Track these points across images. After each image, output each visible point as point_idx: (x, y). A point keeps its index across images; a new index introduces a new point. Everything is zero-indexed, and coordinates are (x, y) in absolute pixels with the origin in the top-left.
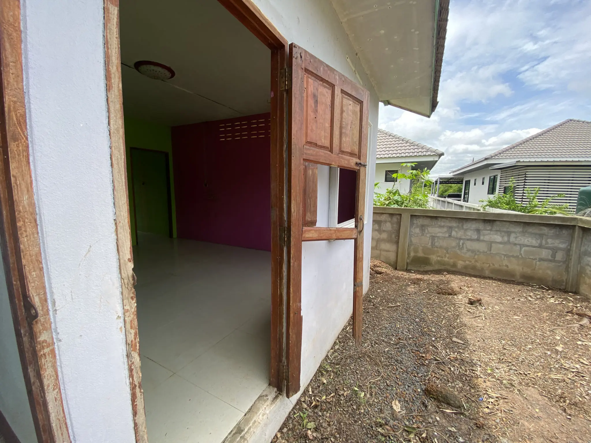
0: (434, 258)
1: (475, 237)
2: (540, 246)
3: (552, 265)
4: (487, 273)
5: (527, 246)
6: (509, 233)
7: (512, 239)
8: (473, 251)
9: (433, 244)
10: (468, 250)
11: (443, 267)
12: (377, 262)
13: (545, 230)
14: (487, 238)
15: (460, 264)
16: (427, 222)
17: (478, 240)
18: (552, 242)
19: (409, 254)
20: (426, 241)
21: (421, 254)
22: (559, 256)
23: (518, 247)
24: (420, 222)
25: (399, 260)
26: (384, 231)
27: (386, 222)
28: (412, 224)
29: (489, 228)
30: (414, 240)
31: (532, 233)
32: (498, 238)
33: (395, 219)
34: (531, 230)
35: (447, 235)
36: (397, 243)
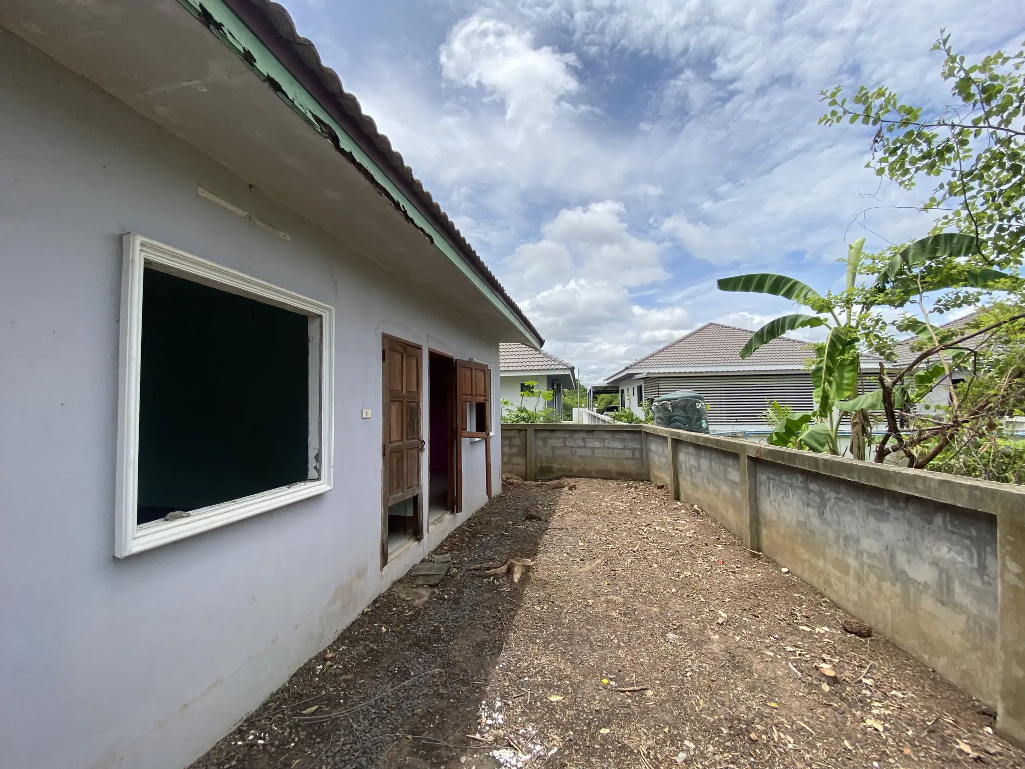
0: (555, 466)
1: (582, 445)
2: (624, 448)
3: (633, 462)
4: (594, 474)
5: (617, 449)
6: (604, 440)
7: (607, 445)
8: (582, 457)
9: (553, 453)
10: (580, 456)
11: (562, 473)
12: (509, 475)
13: (626, 436)
14: (590, 445)
15: (575, 469)
16: (547, 434)
17: (585, 447)
18: (631, 445)
19: (536, 465)
20: (548, 452)
21: (545, 464)
22: (637, 455)
23: (611, 450)
24: (542, 435)
25: (528, 471)
26: (514, 446)
27: (514, 437)
28: (536, 438)
29: (590, 437)
30: (539, 452)
31: (618, 439)
32: (597, 444)
33: (522, 434)
34: (617, 436)
35: (563, 445)
36: (526, 455)
